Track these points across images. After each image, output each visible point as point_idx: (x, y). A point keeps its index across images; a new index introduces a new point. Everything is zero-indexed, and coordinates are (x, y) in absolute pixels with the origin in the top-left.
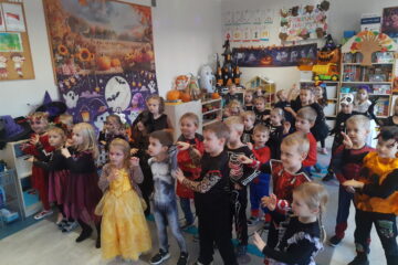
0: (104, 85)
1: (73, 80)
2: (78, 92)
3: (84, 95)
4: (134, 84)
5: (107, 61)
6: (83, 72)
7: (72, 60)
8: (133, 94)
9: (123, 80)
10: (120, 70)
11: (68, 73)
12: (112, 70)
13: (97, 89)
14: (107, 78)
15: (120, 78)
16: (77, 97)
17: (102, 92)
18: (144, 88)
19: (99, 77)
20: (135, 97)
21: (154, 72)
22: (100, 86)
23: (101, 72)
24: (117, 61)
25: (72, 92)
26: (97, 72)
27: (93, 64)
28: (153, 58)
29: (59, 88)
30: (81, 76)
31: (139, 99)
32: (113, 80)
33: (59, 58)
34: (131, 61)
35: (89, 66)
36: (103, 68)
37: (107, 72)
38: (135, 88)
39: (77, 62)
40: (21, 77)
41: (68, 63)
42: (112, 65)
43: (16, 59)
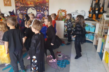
0: (27, 10)
1: (19, 7)
2: (20, 10)
3: (21, 11)
4: (38, 10)
5: (29, 3)
6: (22, 5)
7: (19, 2)
8: (37, 14)
9: (34, 9)
10: (33, 5)
11: (18, 6)
12: (30, 6)
13: (25, 10)
14: (28, 8)
15: (33, 8)
16: (19, 12)
17: (27, 11)
18: (42, 12)
19: (26, 7)
20: (38, 15)
21: (48, 7)
22: (26, 10)
23: (27, 6)
24: (32, 3)
25: (18, 10)
26: (26, 6)
27: (25, 3)
28: (48, 2)
29: (16, 9)
30: (21, 6)
31: (40, 16)
32: (30, 8)
33: (16, 2)
34: (38, 3)
35: (23, 4)
36: (27, 5)
37: (29, 6)
38: (38, 12)
39: (20, 3)
40: (9, 6)
41: (18, 3)
42: (31, 4)
43: (8, 2)
